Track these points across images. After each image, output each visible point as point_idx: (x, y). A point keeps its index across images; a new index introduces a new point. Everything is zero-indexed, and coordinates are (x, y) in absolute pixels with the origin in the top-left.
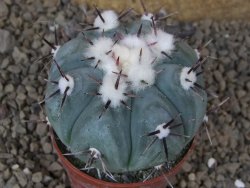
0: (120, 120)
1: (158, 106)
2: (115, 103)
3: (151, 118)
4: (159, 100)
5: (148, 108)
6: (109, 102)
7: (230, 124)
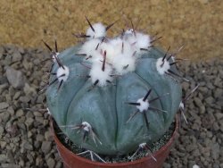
0: (107, 96)
1: (138, 85)
2: (102, 82)
3: (132, 94)
4: (139, 81)
5: (130, 87)
6: (97, 82)
7: (211, 139)
